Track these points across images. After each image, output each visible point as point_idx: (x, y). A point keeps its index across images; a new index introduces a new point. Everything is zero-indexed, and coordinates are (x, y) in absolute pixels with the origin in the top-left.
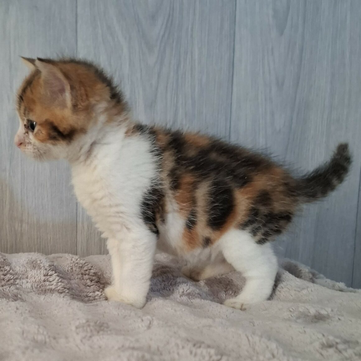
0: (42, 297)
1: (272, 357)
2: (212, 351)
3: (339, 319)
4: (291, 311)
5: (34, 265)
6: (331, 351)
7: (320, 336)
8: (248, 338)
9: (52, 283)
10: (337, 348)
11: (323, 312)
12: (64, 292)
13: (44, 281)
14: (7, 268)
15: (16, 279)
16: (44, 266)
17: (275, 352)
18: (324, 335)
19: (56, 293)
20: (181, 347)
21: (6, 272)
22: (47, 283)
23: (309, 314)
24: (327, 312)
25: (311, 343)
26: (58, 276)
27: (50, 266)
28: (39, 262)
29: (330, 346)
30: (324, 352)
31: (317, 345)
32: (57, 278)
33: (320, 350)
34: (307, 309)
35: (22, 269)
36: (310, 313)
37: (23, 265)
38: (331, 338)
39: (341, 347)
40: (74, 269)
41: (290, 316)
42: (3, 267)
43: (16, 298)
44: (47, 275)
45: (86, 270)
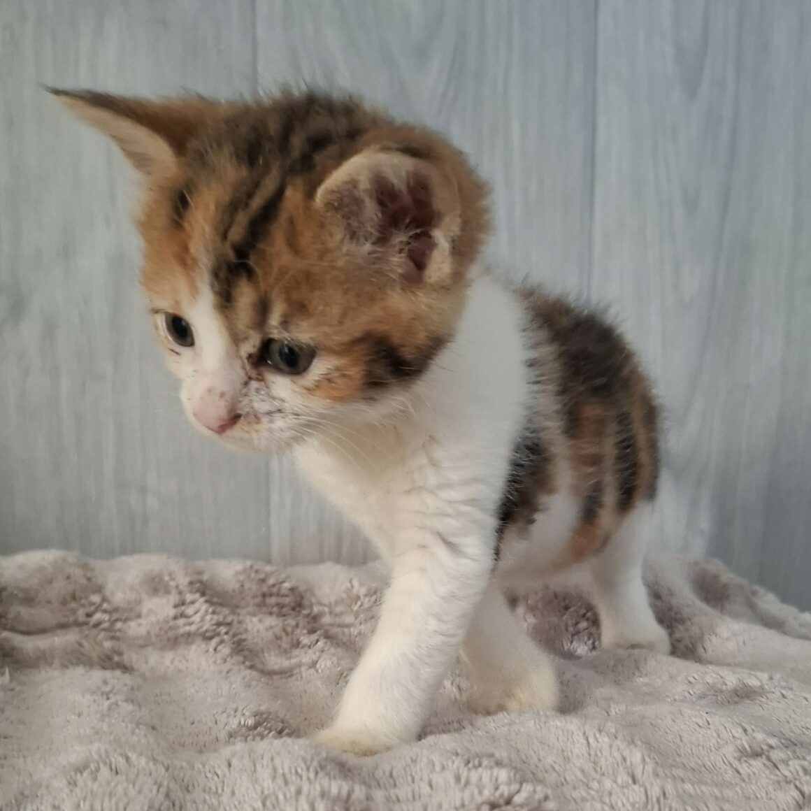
0: (169, 655)
1: (630, 781)
2: (503, 774)
3: (784, 696)
4: (690, 682)
5: (156, 585)
6: (757, 764)
7: (738, 732)
8: (587, 739)
9: (192, 619)
10: (769, 759)
11: (753, 682)
12: (218, 634)
13: (175, 618)
14: (96, 598)
15: (117, 620)
16: (177, 587)
17: (638, 772)
18: (745, 731)
19: (199, 641)
20: (438, 768)
21: (92, 608)
22: (181, 621)
23: (724, 687)
24: (761, 681)
25: (719, 748)
26: (206, 601)
27: (191, 583)
28: (166, 578)
29: (756, 754)
30: (744, 768)
31: (730, 751)
32: (204, 607)
33: (735, 764)
34: (722, 677)
35: (131, 596)
36: (726, 685)
37: (132, 588)
38: (760, 736)
39: (777, 755)
40: (247, 585)
41: (687, 694)
42: (86, 598)
43: (109, 662)
44: (183, 604)
45: (274, 585)
